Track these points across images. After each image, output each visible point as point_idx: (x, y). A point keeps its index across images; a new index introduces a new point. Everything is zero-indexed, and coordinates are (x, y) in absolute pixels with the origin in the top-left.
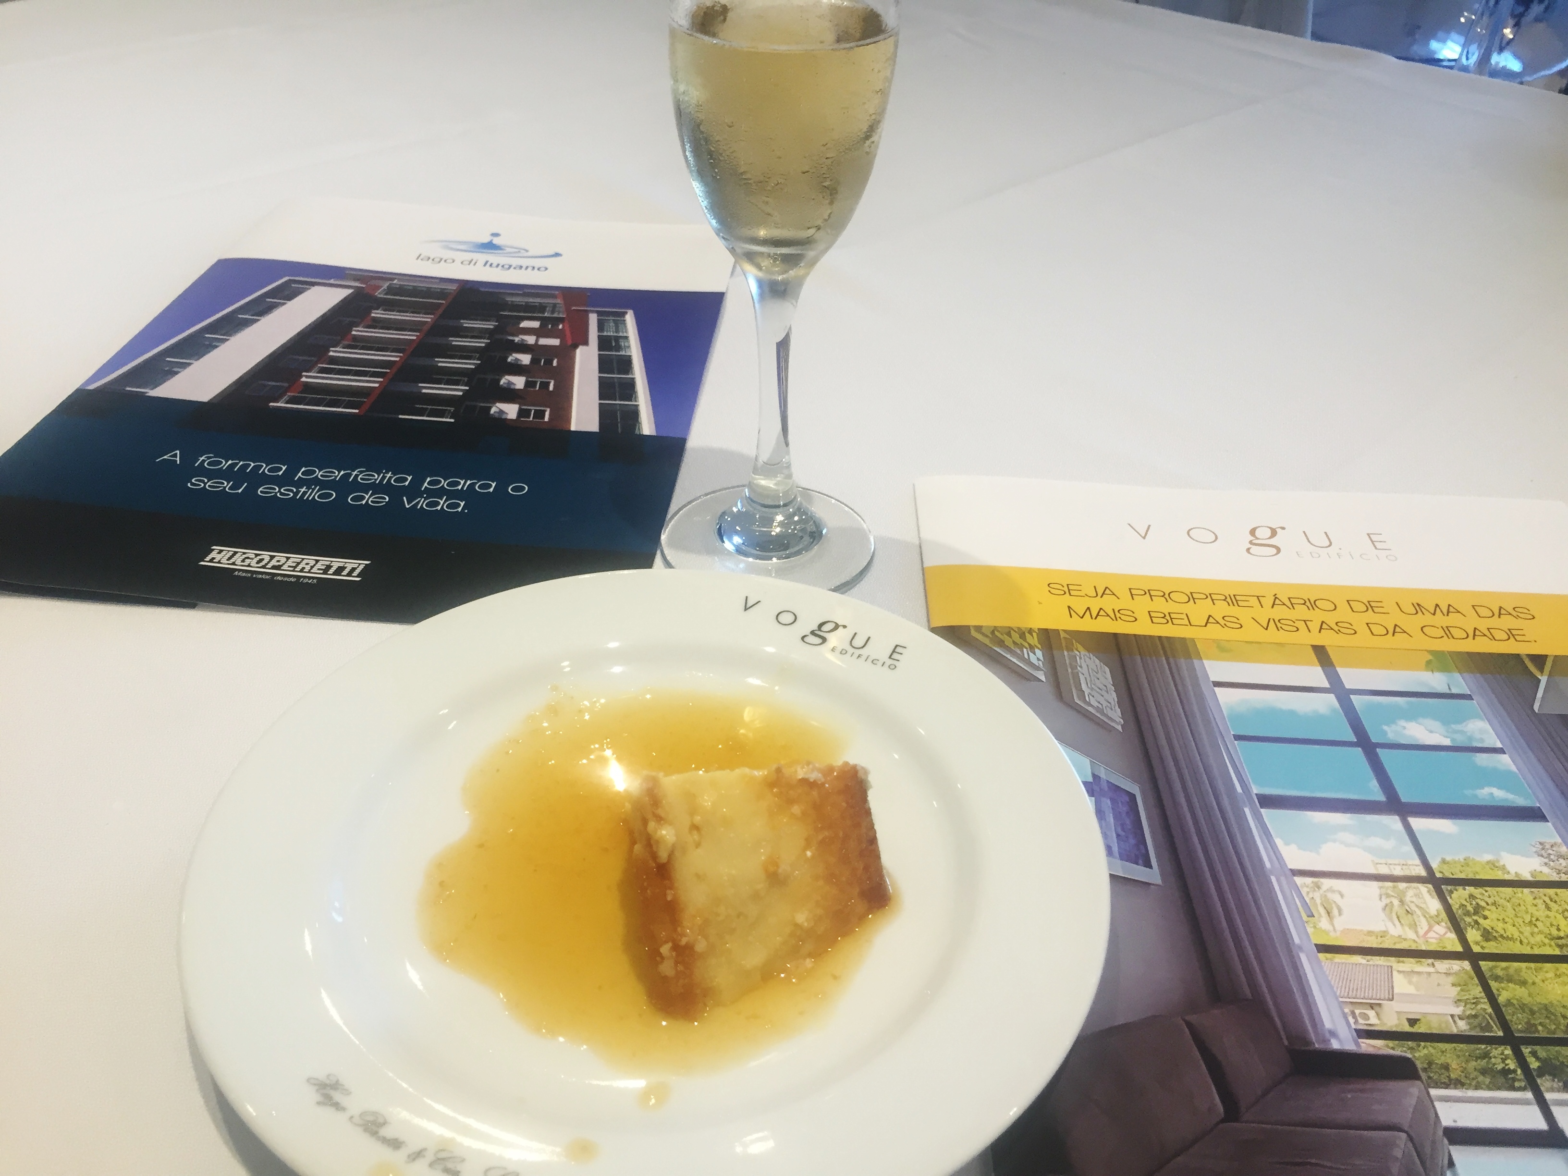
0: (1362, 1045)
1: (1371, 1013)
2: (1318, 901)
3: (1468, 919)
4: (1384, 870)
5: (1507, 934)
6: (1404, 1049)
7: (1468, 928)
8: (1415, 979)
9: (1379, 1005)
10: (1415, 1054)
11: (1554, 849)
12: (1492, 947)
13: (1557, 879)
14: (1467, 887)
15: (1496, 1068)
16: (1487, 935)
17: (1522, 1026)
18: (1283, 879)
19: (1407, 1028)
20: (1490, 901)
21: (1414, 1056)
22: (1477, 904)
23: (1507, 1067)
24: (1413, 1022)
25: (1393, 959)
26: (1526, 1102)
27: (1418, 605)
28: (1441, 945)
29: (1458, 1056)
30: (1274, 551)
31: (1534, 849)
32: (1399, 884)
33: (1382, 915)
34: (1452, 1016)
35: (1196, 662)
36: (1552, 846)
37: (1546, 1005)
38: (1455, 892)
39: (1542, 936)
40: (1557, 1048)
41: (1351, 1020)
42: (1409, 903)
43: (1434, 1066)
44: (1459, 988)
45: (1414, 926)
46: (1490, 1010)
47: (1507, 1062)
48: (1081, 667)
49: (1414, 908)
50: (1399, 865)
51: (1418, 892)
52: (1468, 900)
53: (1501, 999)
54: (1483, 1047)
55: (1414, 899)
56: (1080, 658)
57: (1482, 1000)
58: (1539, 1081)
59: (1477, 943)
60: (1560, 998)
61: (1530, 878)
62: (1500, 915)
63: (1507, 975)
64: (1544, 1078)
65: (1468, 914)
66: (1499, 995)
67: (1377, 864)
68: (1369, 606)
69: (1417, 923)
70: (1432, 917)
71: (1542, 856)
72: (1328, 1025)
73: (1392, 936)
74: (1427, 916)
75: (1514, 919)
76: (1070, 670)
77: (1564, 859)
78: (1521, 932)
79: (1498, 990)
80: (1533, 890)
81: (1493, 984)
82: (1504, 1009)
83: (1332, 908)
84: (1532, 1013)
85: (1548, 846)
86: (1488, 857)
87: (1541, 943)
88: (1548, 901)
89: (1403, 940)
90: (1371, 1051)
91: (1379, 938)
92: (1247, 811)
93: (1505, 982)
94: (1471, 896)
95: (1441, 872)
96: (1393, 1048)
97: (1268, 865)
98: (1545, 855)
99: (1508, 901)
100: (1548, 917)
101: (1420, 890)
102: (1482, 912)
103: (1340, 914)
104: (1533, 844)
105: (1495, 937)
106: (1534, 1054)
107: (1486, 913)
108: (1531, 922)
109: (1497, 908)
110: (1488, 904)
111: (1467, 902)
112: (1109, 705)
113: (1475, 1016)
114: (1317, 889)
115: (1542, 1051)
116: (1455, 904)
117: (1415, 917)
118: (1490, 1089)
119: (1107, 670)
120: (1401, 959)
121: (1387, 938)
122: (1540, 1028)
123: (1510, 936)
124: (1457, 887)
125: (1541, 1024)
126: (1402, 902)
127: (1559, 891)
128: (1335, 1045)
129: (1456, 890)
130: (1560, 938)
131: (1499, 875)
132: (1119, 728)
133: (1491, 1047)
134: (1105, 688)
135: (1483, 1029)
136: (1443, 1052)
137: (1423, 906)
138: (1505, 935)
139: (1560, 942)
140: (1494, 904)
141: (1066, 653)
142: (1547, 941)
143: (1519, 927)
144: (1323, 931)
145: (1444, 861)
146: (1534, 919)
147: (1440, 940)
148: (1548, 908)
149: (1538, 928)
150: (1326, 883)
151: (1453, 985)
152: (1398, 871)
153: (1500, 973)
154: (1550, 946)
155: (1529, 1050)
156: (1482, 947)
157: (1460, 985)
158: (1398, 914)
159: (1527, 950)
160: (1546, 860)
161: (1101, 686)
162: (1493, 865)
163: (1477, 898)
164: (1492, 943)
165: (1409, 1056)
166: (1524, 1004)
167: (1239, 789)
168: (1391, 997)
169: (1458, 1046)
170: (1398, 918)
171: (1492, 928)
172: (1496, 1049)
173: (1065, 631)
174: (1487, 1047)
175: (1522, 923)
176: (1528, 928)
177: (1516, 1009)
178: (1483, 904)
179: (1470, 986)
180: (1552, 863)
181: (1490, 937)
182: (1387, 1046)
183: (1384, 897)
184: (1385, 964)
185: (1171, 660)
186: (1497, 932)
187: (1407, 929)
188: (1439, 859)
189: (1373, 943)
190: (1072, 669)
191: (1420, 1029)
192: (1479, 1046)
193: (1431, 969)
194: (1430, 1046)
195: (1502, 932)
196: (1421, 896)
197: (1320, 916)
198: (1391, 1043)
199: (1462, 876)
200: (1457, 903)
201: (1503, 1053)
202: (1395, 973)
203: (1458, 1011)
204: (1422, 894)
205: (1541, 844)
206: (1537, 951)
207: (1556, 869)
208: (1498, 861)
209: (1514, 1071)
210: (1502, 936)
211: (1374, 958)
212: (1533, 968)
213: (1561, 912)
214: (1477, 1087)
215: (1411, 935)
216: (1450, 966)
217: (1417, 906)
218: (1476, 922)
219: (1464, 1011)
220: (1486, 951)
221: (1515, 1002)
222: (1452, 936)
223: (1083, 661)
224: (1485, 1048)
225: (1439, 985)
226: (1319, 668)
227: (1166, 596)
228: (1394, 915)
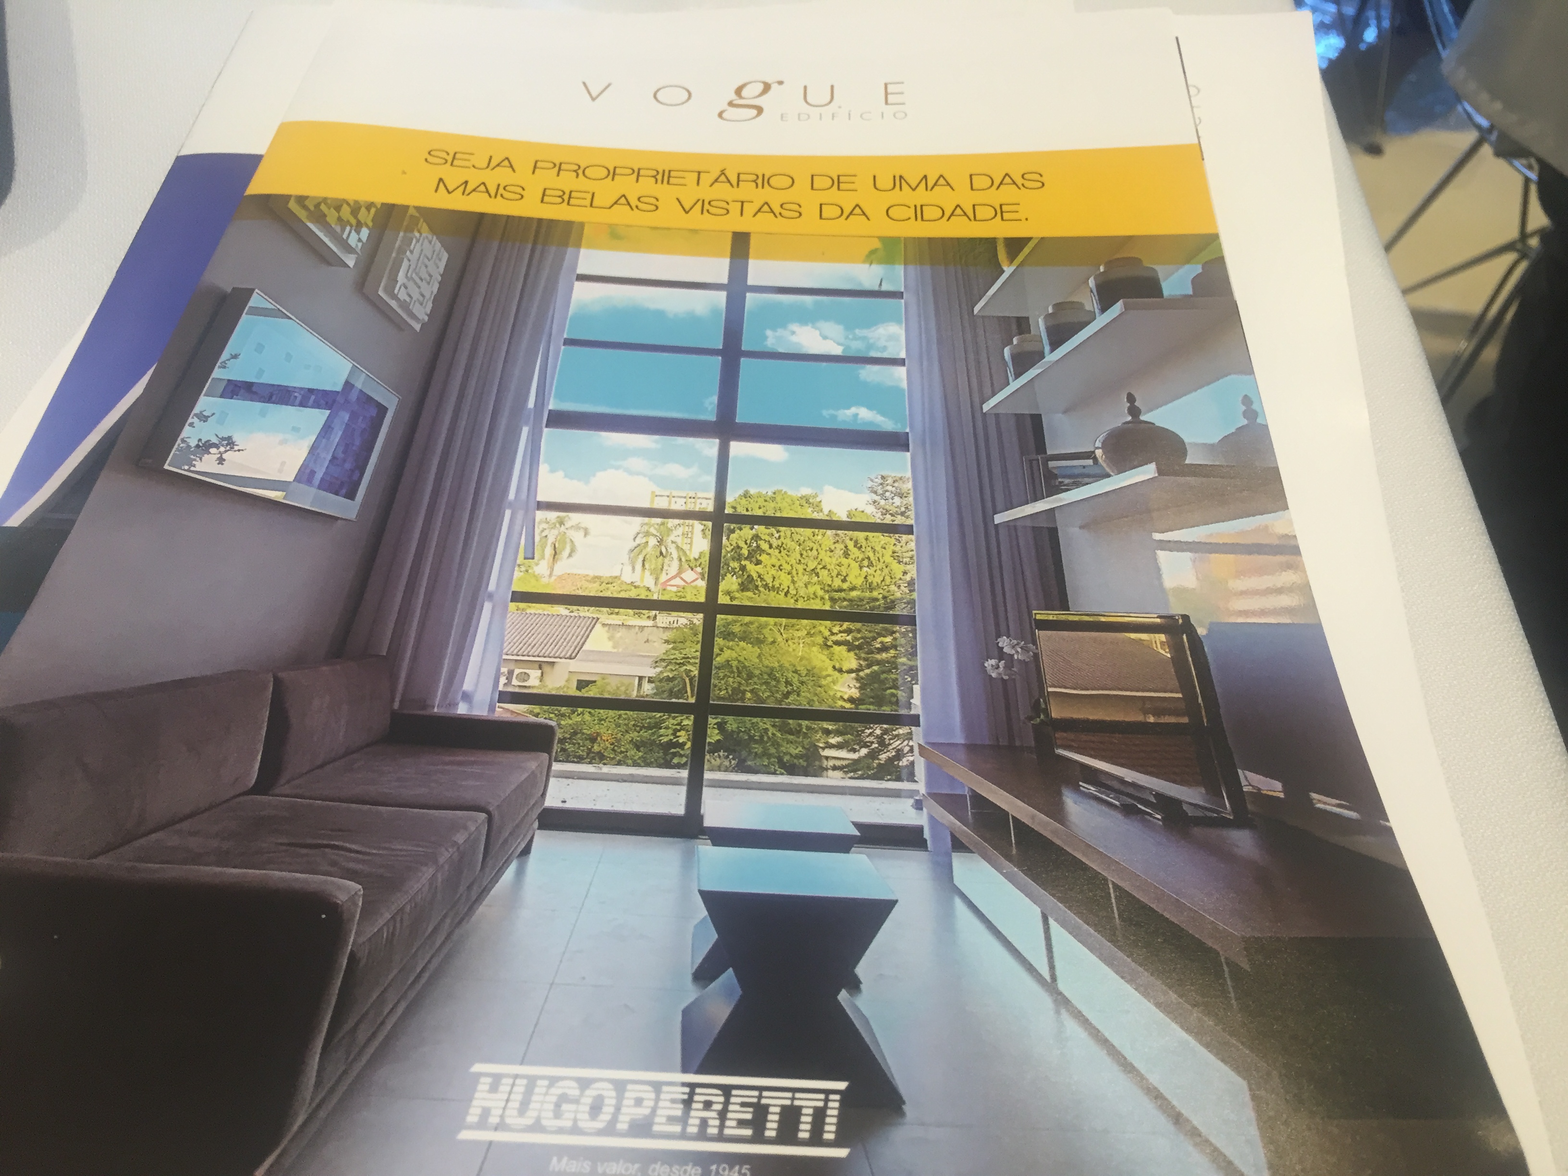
0: (497, 709)
1: (535, 674)
2: (551, 539)
3: (735, 565)
4: (661, 504)
5: (774, 583)
6: (552, 715)
7: (728, 574)
8: (620, 634)
9: (552, 664)
10: (563, 722)
11: (896, 484)
12: (746, 599)
13: (879, 521)
14: (756, 527)
15: (661, 740)
16: (747, 584)
17: (727, 692)
18: (520, 512)
19: (573, 691)
20: (775, 543)
21: (559, 725)
22: (758, 547)
23: (675, 740)
24: (582, 684)
25: (605, 610)
26: (674, 782)
28: (679, 594)
29: (618, 725)
30: (753, 112)
31: (870, 484)
32: (670, 520)
33: (625, 558)
34: (641, 678)
35: (570, 250)
36: (894, 482)
37: (772, 669)
38: (738, 531)
39: (817, 588)
40: (755, 720)
41: (503, 680)
42: (670, 544)
43: (579, 736)
44: (671, 646)
45: (658, 572)
46: (696, 673)
47: (678, 734)
48: (412, 252)
49: (672, 549)
50: (685, 497)
51: (690, 530)
52: (748, 542)
53: (718, 660)
54: (659, 715)
55: (679, 540)
56: (418, 241)
57: (692, 661)
58: (707, 757)
59: (728, 593)
60: (796, 662)
61: (844, 518)
62: (779, 560)
63: (745, 632)
64: (716, 754)
65: (739, 558)
66: (718, 655)
67: (656, 496)
68: (837, 182)
69: (665, 568)
70: (688, 561)
71: (876, 493)
72: (467, 686)
73: (623, 583)
74: (683, 559)
75: (795, 565)
76: (394, 255)
77: (901, 498)
78: (793, 582)
79: (721, 650)
80: (839, 532)
81: (719, 641)
82: (714, 672)
83: (564, 549)
84: (750, 676)
85: (890, 481)
86: (806, 491)
87: (812, 596)
88: (851, 545)
89: (633, 588)
90: (507, 717)
91: (604, 584)
92: (525, 431)
93: (736, 640)
94: (756, 537)
95: (734, 508)
96: (537, 715)
97: (512, 496)
98: (880, 491)
99: (800, 545)
100: (840, 565)
101: (693, 528)
102: (758, 556)
103: (570, 555)
104: (873, 478)
105: (757, 586)
106: (721, 726)
107: (763, 558)
108: (813, 570)
109: (780, 552)
110: (771, 547)
111: (746, 544)
112: (421, 299)
113: (669, 679)
114: (558, 525)
115: (732, 723)
116: (729, 546)
117: (666, 560)
118: (635, 764)
119: (445, 256)
120: (616, 610)
121: (614, 584)
122: (748, 695)
123: (777, 585)
124: (743, 526)
125: (752, 691)
126: (661, 542)
127: (870, 534)
128: (462, 709)
129: (741, 529)
130: (841, 590)
131: (809, 513)
132: (417, 327)
133: (670, 716)
134: (428, 278)
135: (671, 693)
136: (601, 720)
137: (686, 547)
138: (770, 585)
139: (837, 595)
140: (778, 547)
141: (401, 234)
142: (820, 593)
143: (795, 576)
144: (535, 576)
145: (746, 495)
146: (821, 566)
147: (683, 588)
148: (846, 555)
149: (818, 577)
150: (575, 518)
151: (667, 642)
152: (678, 505)
153: (736, 629)
154: (822, 598)
155: (715, 721)
156: (732, 599)
157: (674, 642)
158: (647, 556)
159: (789, 603)
160: (877, 498)
161: (425, 276)
162: (806, 500)
163: (761, 539)
164: (750, 594)
165: (553, 723)
166: (745, 667)
167: (531, 404)
168: (574, 655)
169: (626, 714)
170: (644, 561)
171: (759, 576)
172: (674, 718)
173: (417, 208)
174: (664, 715)
175: (801, 571)
176: (806, 578)
177: (733, 672)
178: (765, 546)
179: (688, 644)
180: (883, 502)
181: (750, 586)
182: (531, 712)
183: (640, 535)
184: (591, 615)
185: (539, 247)
186: (762, 579)
187: (647, 573)
188: (741, 492)
189: (592, 590)
190: (398, 253)
191: (591, 692)
192: (654, 714)
193: (650, 623)
194: (590, 713)
195: (769, 581)
196: (689, 536)
197: (543, 557)
198: (537, 709)
199: (760, 513)
200: (731, 545)
201: (681, 722)
202: (598, 626)
203: (652, 672)
204: (692, 534)
205: (883, 477)
206: (800, 605)
207: (884, 509)
208: (816, 496)
209: (683, 744)
210: (766, 586)
211: (581, 608)
212: (784, 624)
213: (860, 559)
214: (619, 763)
215: (649, 581)
216: (676, 619)
217: (678, 547)
218: (743, 568)
219: (661, 672)
220: (735, 603)
221: (734, 664)
222: (702, 584)
223: (418, 245)
224: (661, 717)
225: (647, 641)
226: (727, 261)
227: (579, 171)
228: (641, 558)
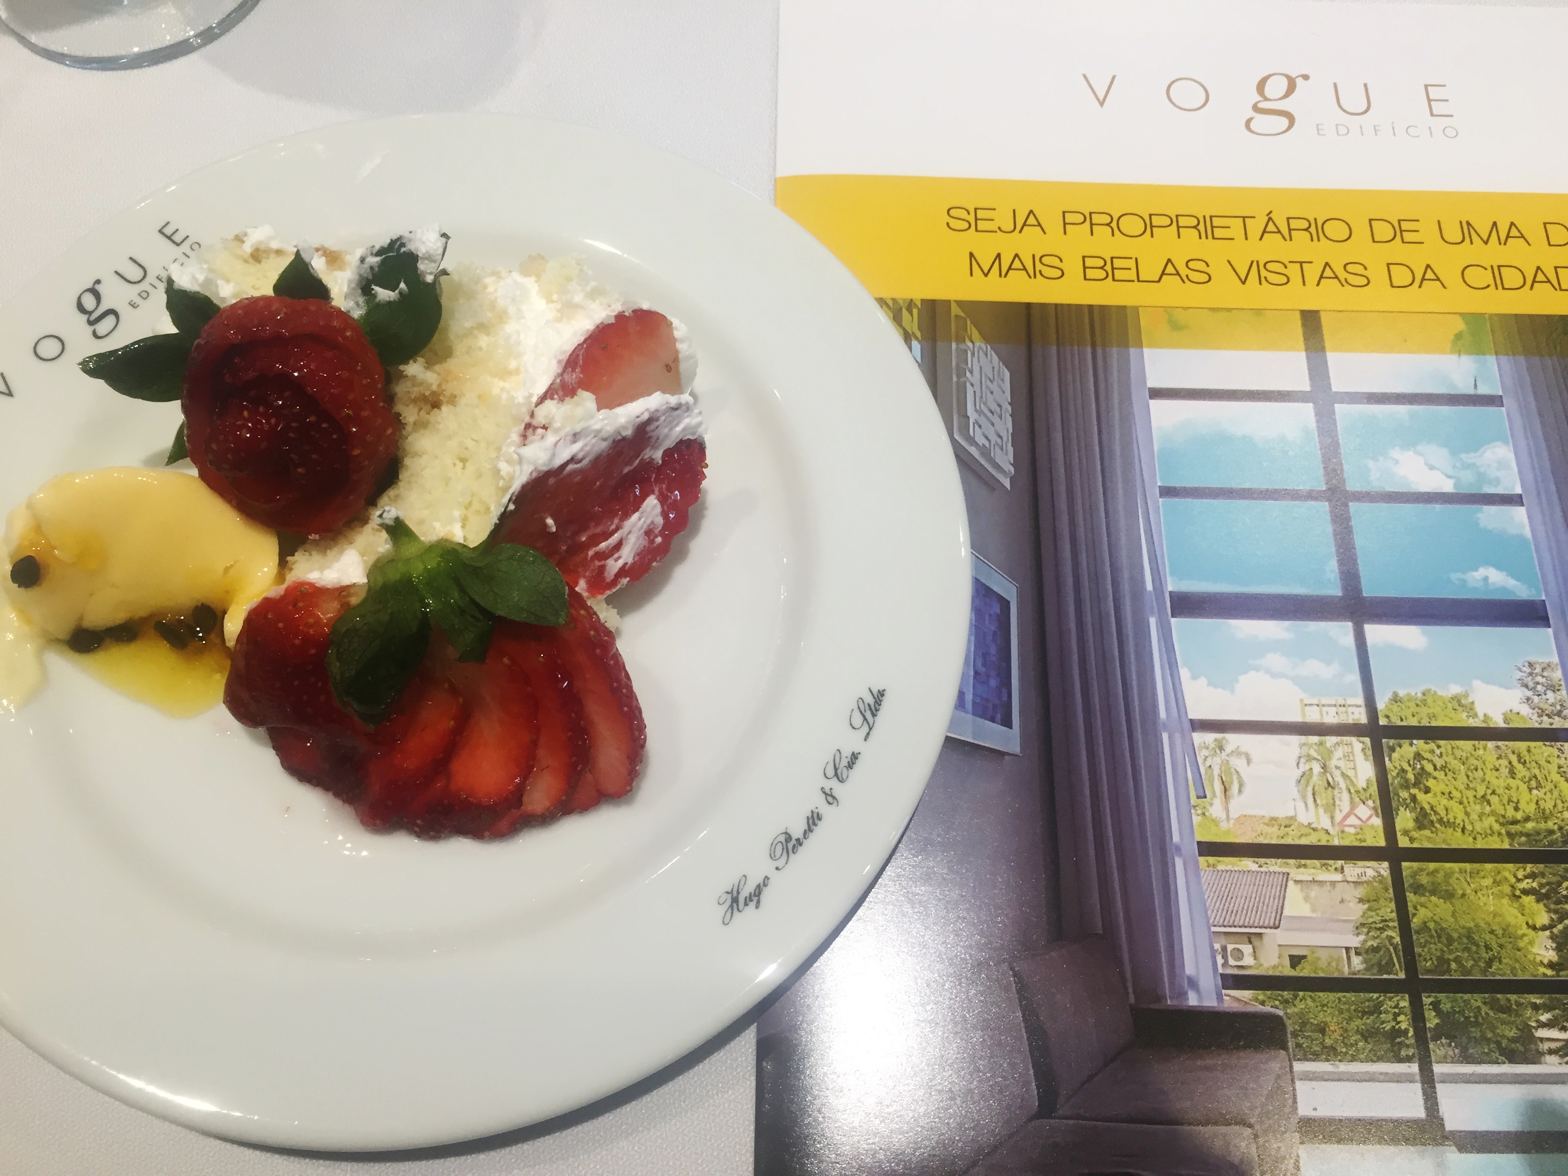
0: (1225, 998)
1: (1247, 949)
2: (1216, 771)
3: (1404, 794)
4: (1313, 716)
5: (1449, 816)
6: (1277, 1003)
7: (1401, 808)
8: (1314, 892)
9: (1260, 934)
10: (1289, 1011)
11: (1545, 674)
12: (1425, 840)
13: (1537, 725)
14: (1415, 741)
15: (1384, 1028)
16: (1423, 820)
17: (1433, 962)
18: (1177, 736)
19: (1287, 971)
20: (1439, 763)
21: (1286, 1013)
22: (1422, 769)
23: (1397, 1027)
24: (1295, 961)
25: (1292, 862)
26: (1407, 1079)
27: (1468, 223)
28: (1359, 837)
29: (1341, 1012)
30: (1284, 122)
31: (1519, 675)
32: (1328, 738)
33: (1294, 791)
34: (1348, 949)
35: (1132, 351)
36: (1543, 669)
37: (1469, 930)
38: (1398, 749)
39: (1492, 820)
40: (1467, 996)
41: (1220, 960)
42: (1334, 770)
43: (1308, 1027)
44: (1366, 906)
45: (1331, 808)
46: (1398, 940)
47: (1399, 1019)
48: (971, 372)
49: (1339, 779)
50: (1335, 706)
51: (1350, 750)
52: (1411, 763)
53: (1416, 922)
54: (1375, 995)
55: (1341, 764)
56: (973, 354)
57: (1391, 924)
58: (1431, 1046)
59: (1406, 833)
60: (1489, 919)
61: (1502, 725)
62: (1447, 785)
63: (1433, 883)
64: (1439, 1042)
65: (1406, 786)
66: (1414, 915)
67: (1306, 705)
68: (1399, 231)
69: (1337, 802)
70: (1358, 792)
71: (1526, 686)
72: (1189, 970)
73: (1301, 825)
74: (1352, 791)
75: (1464, 791)
76: (955, 379)
77: (1554, 691)
78: (1467, 814)
79: (1415, 908)
80: (1500, 743)
81: (1411, 897)
82: (1414, 937)
83: (1232, 782)
84: (1450, 940)
85: (1538, 670)
86: (1455, 689)
87: (1489, 831)
88: (1514, 759)
89: (1311, 831)
90: (1236, 1007)
91: (1282, 827)
92: (1153, 621)
93: (1427, 894)
94: (1418, 756)
95: (1387, 717)
96: (1263, 1003)
97: (1163, 714)
98: (1531, 685)
99: (1464, 764)
100: (1508, 788)
101: (1352, 748)
102: (1425, 782)
103: (1240, 791)
104: (1520, 666)
105: (1432, 822)
106: (1435, 1006)
107: (1431, 783)
108: (1483, 797)
109: (1446, 775)
110: (1435, 769)
111: (1410, 765)
112: (999, 441)
113: (1375, 950)
114: (1218, 751)
115: (1446, 1002)
116: (1393, 769)
117: (1336, 791)
118: (1368, 1060)
119: (1007, 374)
120: (1303, 862)
121: (1292, 827)
122: (1453, 965)
123: (1452, 820)
124: (1402, 741)
125: (1456, 960)
126: (1324, 767)
127: (1532, 744)
128: (1193, 1000)
129: (1400, 747)
130: (1515, 822)
131: (1463, 720)
132: (1007, 483)
133: (1385, 996)
134: (998, 409)
135: (1382, 969)
136: (1323, 1006)
137: (1351, 773)
138: (1445, 820)
139: (1513, 829)
140: (1443, 768)
141: (954, 345)
142: (1496, 827)
143: (1467, 805)
144: (1213, 820)
145: (1396, 699)
146: (1489, 792)
147: (1361, 829)
148: (1512, 774)
149: (1490, 806)
150: (1234, 740)
151: (1361, 900)
152: (1331, 718)
153: (1424, 879)
154: (1500, 834)
155: (1430, 1000)
156: (1412, 840)
157: (1369, 901)
158: (1316, 788)
159: (1466, 842)
160: (1530, 694)
161: (994, 407)
162: (1458, 702)
163: (1424, 759)
164: (1427, 832)
165: (1281, 1013)
166: (1442, 929)
167: (1149, 586)
168: (1277, 923)
169: (1344, 997)
170: (1314, 794)
171: (1432, 808)
172: (1390, 999)
173: (960, 303)
174: (1380, 996)
175: (1472, 799)
176: (1478, 807)
177: (1432, 937)
178: (1429, 768)
179: (1382, 902)
180: (1536, 699)
181: (1426, 822)
182: (1256, 1000)
183: (1303, 760)
184: (1280, 870)
185: (1099, 351)
186: (1436, 813)
187: (1321, 811)
188: (1390, 695)
189: (1272, 837)
190: (958, 377)
191: (1304, 971)
192: (1371, 995)
193: (1338, 877)
194: (1311, 997)
195: (1443, 813)
196: (1351, 758)
197: (1214, 795)
198: (1261, 995)
199: (1413, 722)
200: (1396, 768)
201: (1398, 1004)
202: (1291, 884)
203: (1355, 941)
204: (1353, 755)
205: (1531, 665)
206: (1480, 844)
207: (1539, 708)
208: (1466, 696)
209: (1406, 1031)
210: (1441, 821)
211: (1268, 861)
212: (1468, 870)
213: (1527, 779)
214: (1353, 1059)
215: (1325, 822)
216: (1362, 870)
217: (1343, 774)
218: (1414, 798)
219: (1365, 941)
220: (1416, 845)
221: (1432, 925)
222: (1378, 822)
223: (975, 359)
224: (1377, 998)
225: (1342, 901)
226: (1303, 355)
227: (1114, 225)
228: (1310, 789)
